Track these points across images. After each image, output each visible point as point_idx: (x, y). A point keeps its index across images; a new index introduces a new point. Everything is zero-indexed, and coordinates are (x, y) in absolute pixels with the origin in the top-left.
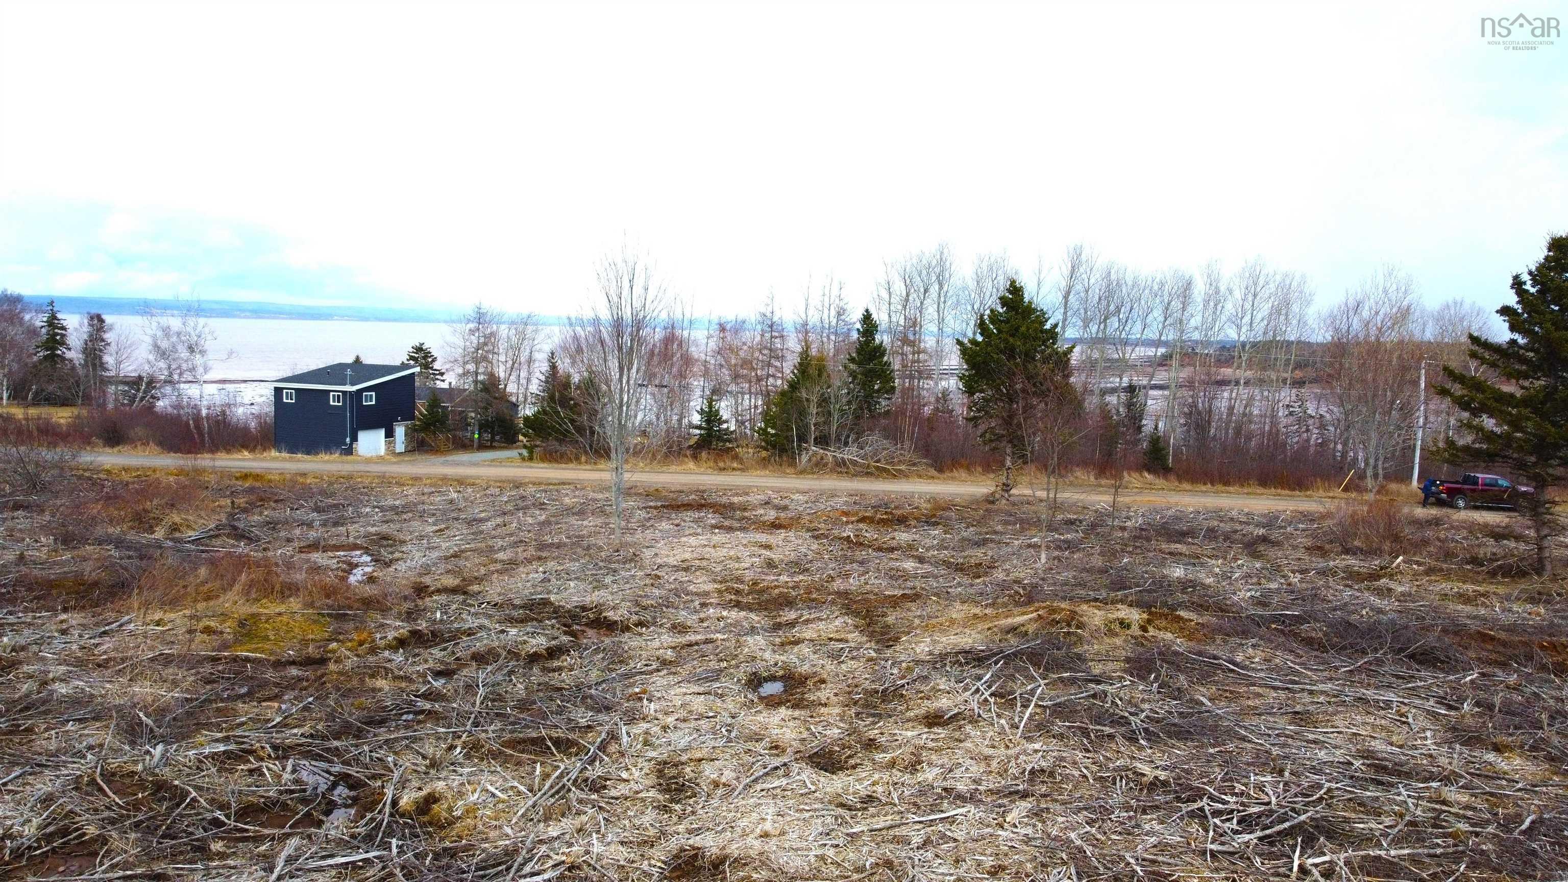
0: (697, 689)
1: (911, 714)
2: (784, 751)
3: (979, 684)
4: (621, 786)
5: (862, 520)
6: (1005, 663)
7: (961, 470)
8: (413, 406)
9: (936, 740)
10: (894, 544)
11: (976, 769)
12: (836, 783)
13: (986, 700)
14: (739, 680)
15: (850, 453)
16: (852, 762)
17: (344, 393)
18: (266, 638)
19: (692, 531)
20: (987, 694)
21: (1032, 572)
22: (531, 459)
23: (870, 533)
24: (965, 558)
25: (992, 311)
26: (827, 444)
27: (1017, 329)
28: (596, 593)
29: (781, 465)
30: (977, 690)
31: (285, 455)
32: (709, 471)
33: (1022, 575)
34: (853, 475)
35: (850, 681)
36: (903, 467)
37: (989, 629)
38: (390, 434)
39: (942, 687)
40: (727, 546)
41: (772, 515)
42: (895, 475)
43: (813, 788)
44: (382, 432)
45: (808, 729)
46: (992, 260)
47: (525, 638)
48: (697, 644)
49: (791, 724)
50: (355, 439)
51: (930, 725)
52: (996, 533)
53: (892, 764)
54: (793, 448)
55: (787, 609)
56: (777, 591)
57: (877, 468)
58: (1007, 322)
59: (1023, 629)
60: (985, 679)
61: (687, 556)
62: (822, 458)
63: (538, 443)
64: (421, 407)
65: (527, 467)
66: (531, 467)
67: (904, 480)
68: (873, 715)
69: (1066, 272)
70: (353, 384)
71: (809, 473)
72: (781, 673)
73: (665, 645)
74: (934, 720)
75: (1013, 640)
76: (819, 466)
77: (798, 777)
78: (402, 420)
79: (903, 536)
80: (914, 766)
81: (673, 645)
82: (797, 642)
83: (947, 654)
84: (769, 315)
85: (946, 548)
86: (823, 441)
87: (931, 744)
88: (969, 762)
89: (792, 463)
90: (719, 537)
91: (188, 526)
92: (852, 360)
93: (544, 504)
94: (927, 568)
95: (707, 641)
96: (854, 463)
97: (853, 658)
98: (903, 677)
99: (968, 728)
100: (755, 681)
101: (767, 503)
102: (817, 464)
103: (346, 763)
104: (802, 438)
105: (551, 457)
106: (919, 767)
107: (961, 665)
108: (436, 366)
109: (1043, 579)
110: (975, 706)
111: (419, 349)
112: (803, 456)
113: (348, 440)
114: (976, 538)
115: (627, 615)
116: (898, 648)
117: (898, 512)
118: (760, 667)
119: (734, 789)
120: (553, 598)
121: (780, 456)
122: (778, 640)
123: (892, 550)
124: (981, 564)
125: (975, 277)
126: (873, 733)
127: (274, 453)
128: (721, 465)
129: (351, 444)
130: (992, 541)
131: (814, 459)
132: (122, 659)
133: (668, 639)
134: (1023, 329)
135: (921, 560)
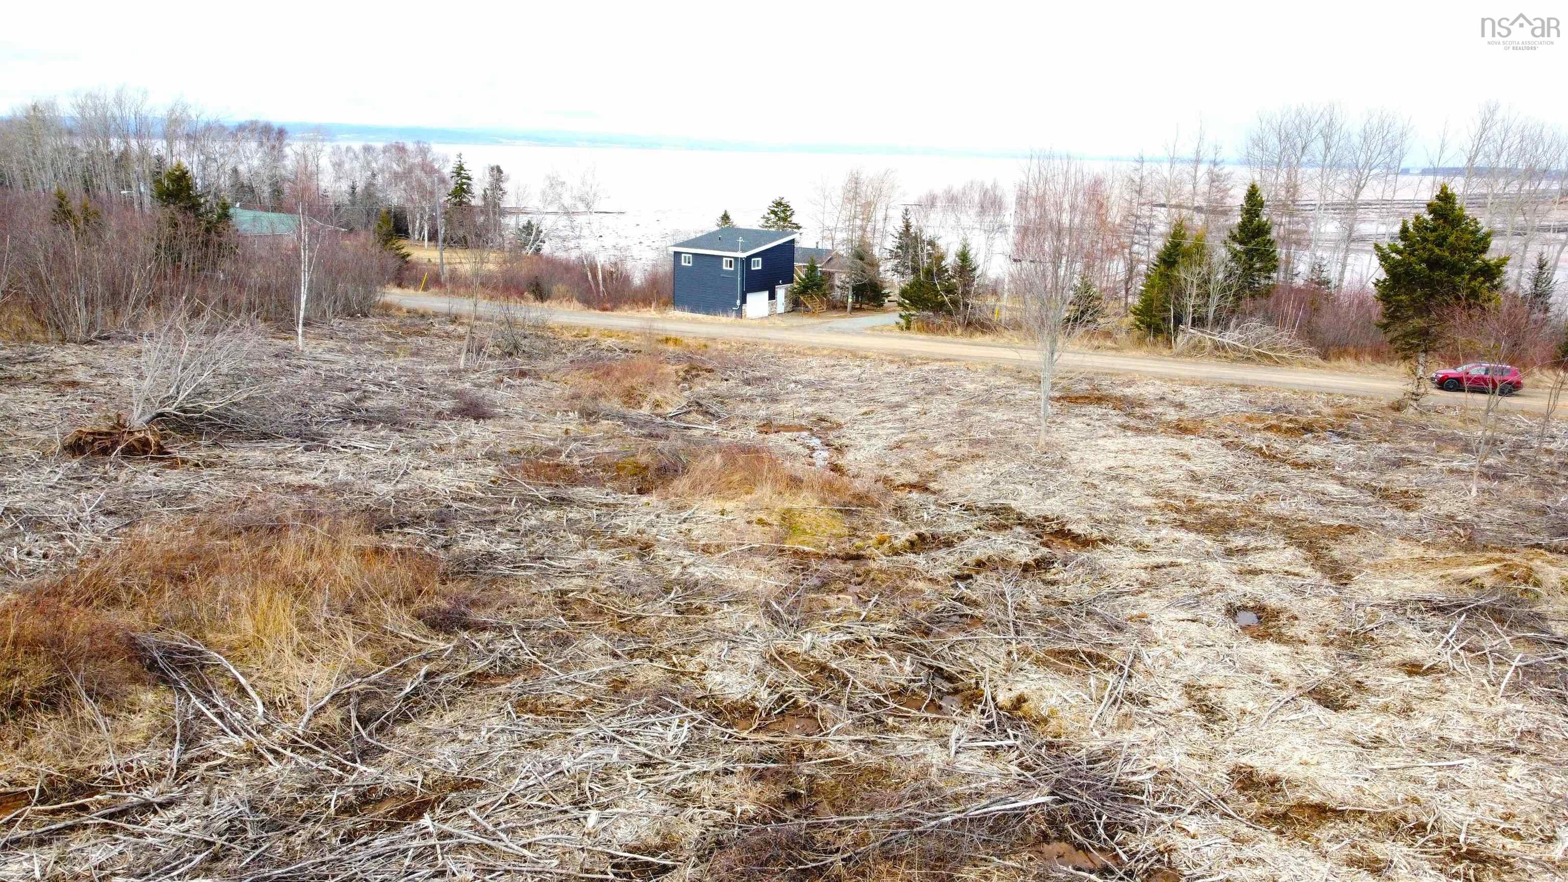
0: (1183, 615)
1: (1386, 660)
2: (1286, 685)
3: (1447, 636)
4: (1162, 703)
5: (1269, 428)
6: (1467, 617)
7: (1348, 359)
8: (791, 270)
9: (1419, 689)
10: (1307, 458)
11: (1466, 722)
12: (1341, 722)
13: (1457, 654)
14: (1219, 610)
15: (1231, 337)
16: (1350, 702)
17: (736, 259)
18: (804, 532)
19: (1104, 433)
20: (1457, 648)
21: (1464, 505)
22: (908, 328)
23: (1280, 444)
24: (1388, 482)
25: (1417, 218)
26: (1203, 326)
27: (1445, 238)
28: (1048, 502)
29: (1155, 345)
30: (1447, 643)
31: (688, 315)
32: (1084, 350)
33: (1454, 509)
34: (1233, 360)
35: (1320, 620)
36: (1286, 355)
37: (1442, 577)
38: (772, 296)
39: (1411, 636)
40: (1144, 452)
41: (1172, 415)
42: (1277, 362)
43: (1327, 725)
44: (766, 294)
45: (1299, 666)
46: (1385, 114)
47: (1011, 547)
48: (1163, 566)
49: (1282, 658)
50: (744, 301)
51: (1410, 673)
52: (1412, 451)
53: (1385, 708)
54: (1169, 328)
55: (1232, 534)
56: (1213, 511)
57: (1259, 354)
58: (1434, 230)
59: (1477, 581)
60: (1451, 632)
61: (1112, 463)
62: (1200, 342)
63: (913, 312)
64: (800, 271)
65: (906, 338)
66: (911, 339)
67: (1287, 368)
68: (1354, 657)
69: (1475, 129)
70: (743, 251)
71: (1187, 356)
72: (1252, 604)
73: (1137, 565)
74: (1413, 669)
75: (1471, 593)
76: (1196, 349)
77: (1309, 714)
78: (784, 283)
79: (1315, 451)
80: (1406, 712)
81: (1143, 565)
82: (1255, 572)
83: (1407, 602)
84: (1137, 180)
85: (1364, 468)
86: (1199, 322)
87: (1416, 693)
88: (1456, 715)
89: (1168, 343)
90: (1134, 441)
91: (667, 403)
92: (1234, 238)
93: (950, 389)
94: (1350, 493)
95: (1172, 565)
96: (1235, 348)
97: (1316, 596)
98: (1370, 622)
99: (1448, 681)
100: (1232, 611)
101: (1162, 399)
102: (1195, 347)
103: (934, 658)
104: (1178, 320)
105: (928, 328)
106: (1412, 714)
107: (1421, 612)
108: (794, 219)
109: (1478, 516)
110: (1447, 658)
111: (779, 204)
112: (1179, 339)
113: (738, 302)
114: (1392, 457)
115: (1089, 530)
116: (1354, 587)
117: (1303, 419)
118: (1232, 597)
119: (1259, 718)
120: (1013, 504)
121: (1155, 336)
122: (1235, 568)
123: (1307, 466)
124: (1407, 492)
125: (1362, 134)
126: (1359, 676)
127: (678, 314)
128: (1096, 343)
129: (741, 306)
130: (1410, 462)
131: (1192, 342)
132: (718, 546)
133: (1134, 559)
134: (1451, 239)
135: (1342, 481)
